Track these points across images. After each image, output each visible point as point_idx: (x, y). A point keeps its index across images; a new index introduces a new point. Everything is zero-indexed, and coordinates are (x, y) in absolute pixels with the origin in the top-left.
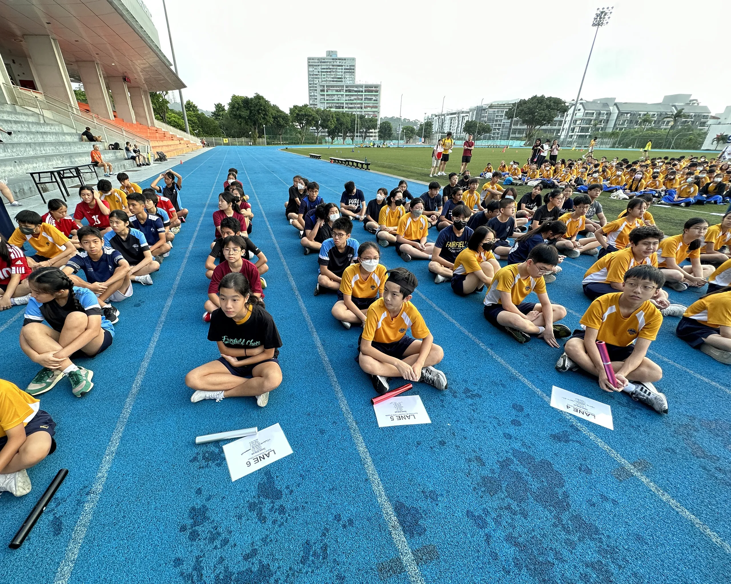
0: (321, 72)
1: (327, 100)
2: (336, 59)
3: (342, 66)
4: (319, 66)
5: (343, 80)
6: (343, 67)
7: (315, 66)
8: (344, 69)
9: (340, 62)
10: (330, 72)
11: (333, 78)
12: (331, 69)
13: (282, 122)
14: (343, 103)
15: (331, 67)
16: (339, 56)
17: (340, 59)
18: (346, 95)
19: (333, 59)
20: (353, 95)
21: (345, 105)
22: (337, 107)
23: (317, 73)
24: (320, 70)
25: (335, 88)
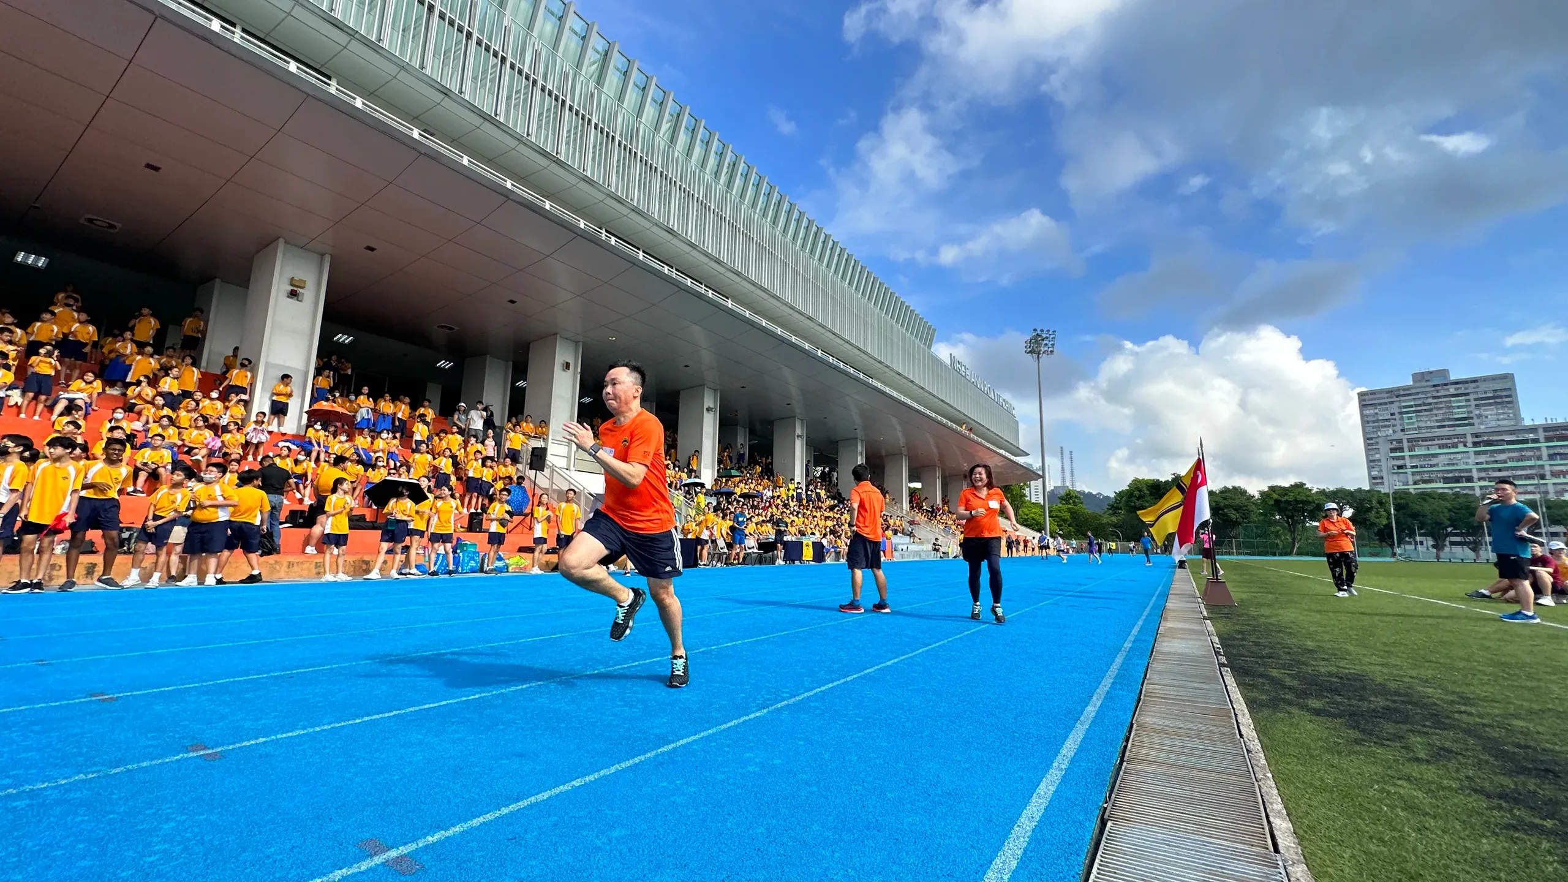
0: (1401, 413)
1: (1413, 467)
2: (1446, 385)
3: (1467, 394)
4: (1392, 403)
5: (1475, 421)
6: (1472, 397)
7: (1381, 404)
8: (1475, 400)
9: (1456, 389)
10: (1430, 410)
11: (1437, 421)
12: (1430, 404)
13: (1233, 515)
14: (1470, 470)
15: (1430, 400)
16: (1453, 377)
17: (1457, 383)
18: (1477, 453)
19: (1434, 386)
20: (1503, 451)
21: (1475, 475)
22: (1446, 480)
23: (1389, 417)
24: (1396, 411)
25: (1436, 442)
